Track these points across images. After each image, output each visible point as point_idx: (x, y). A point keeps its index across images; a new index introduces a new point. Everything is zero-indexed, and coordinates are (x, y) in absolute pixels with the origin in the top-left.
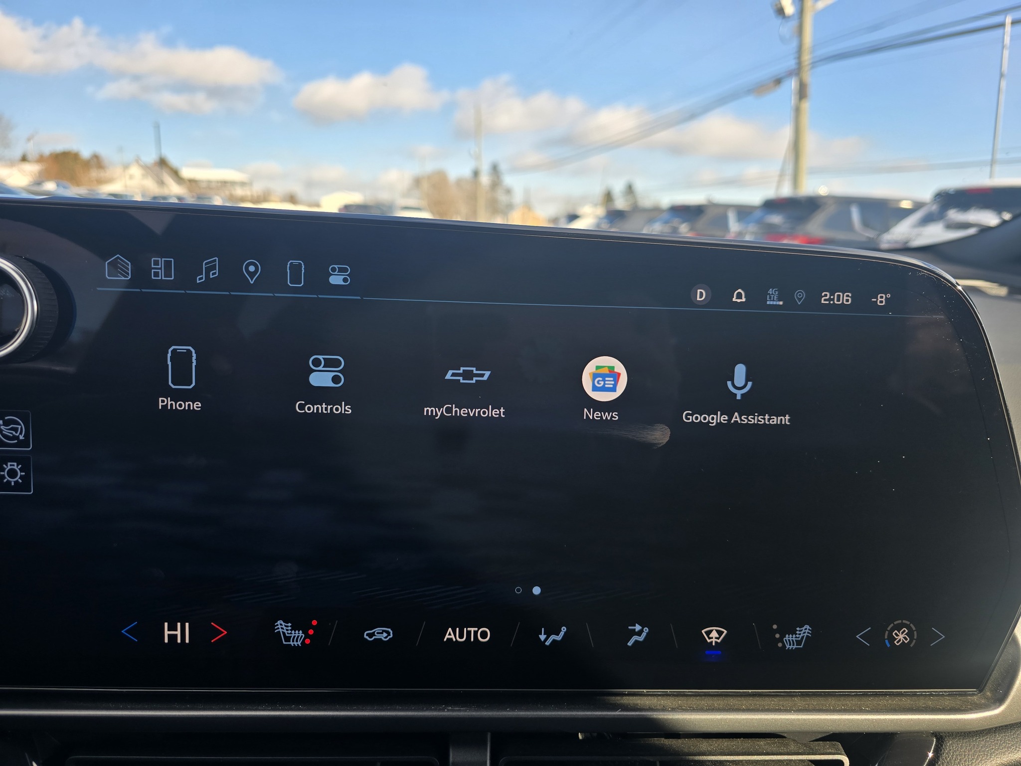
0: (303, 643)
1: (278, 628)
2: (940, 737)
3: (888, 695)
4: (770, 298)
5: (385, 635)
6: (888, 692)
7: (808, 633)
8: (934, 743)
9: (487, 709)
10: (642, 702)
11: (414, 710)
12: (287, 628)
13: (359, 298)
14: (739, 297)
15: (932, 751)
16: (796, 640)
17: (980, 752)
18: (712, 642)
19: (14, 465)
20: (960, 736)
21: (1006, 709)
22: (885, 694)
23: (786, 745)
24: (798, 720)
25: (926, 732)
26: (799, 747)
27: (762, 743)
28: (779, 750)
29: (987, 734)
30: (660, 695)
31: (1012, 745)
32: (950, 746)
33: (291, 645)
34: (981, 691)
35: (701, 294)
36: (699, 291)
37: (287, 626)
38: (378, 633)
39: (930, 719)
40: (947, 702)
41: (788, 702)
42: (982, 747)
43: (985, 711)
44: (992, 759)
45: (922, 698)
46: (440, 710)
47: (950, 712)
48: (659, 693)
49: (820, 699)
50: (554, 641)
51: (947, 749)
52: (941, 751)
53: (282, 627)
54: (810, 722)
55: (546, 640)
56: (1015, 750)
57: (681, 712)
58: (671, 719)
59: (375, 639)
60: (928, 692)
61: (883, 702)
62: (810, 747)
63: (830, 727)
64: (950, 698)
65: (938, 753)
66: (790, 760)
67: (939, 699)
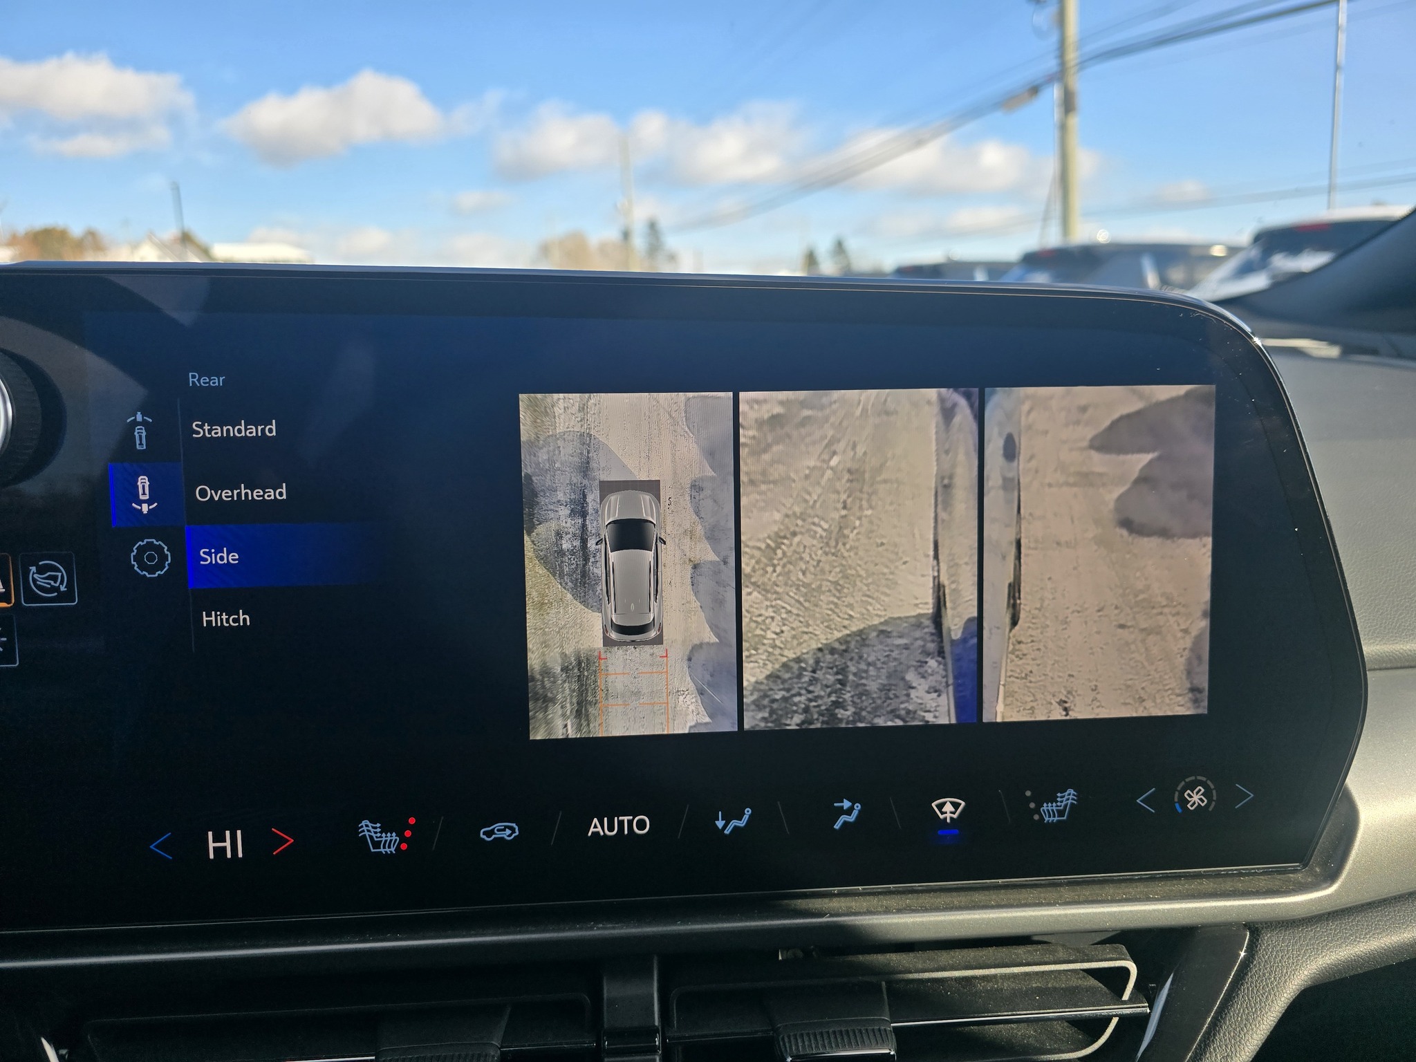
2: (1256, 928)
3: (1182, 877)
6: (1183, 873)
8: (1248, 937)
9: (650, 924)
10: (858, 904)
11: (553, 931)
15: (1245, 948)
17: (1307, 945)
18: (946, 818)
20: (1282, 926)
21: (1340, 887)
22: (1178, 877)
23: (1053, 952)
24: (1066, 915)
25: (1236, 923)
26: (1070, 953)
27: (1020, 952)
28: (1044, 958)
29: (1317, 922)
30: (880, 894)
31: (1351, 935)
32: (1267, 939)
34: (1305, 866)
39: (1239, 905)
40: (1263, 882)
41: (1051, 894)
42: (1310, 939)
43: (1312, 892)
44: (1324, 954)
45: (1228, 879)
46: (587, 929)
47: (1267, 895)
48: (879, 890)
49: (1093, 887)
51: (1264, 944)
52: (1257, 947)
54: (1081, 917)
56: (1355, 941)
57: (908, 913)
60: (1236, 870)
61: (1178, 886)
62: (1083, 952)
63: (1108, 922)
64: (1266, 877)
65: (1253, 950)
66: (1059, 972)
67: (1252, 879)
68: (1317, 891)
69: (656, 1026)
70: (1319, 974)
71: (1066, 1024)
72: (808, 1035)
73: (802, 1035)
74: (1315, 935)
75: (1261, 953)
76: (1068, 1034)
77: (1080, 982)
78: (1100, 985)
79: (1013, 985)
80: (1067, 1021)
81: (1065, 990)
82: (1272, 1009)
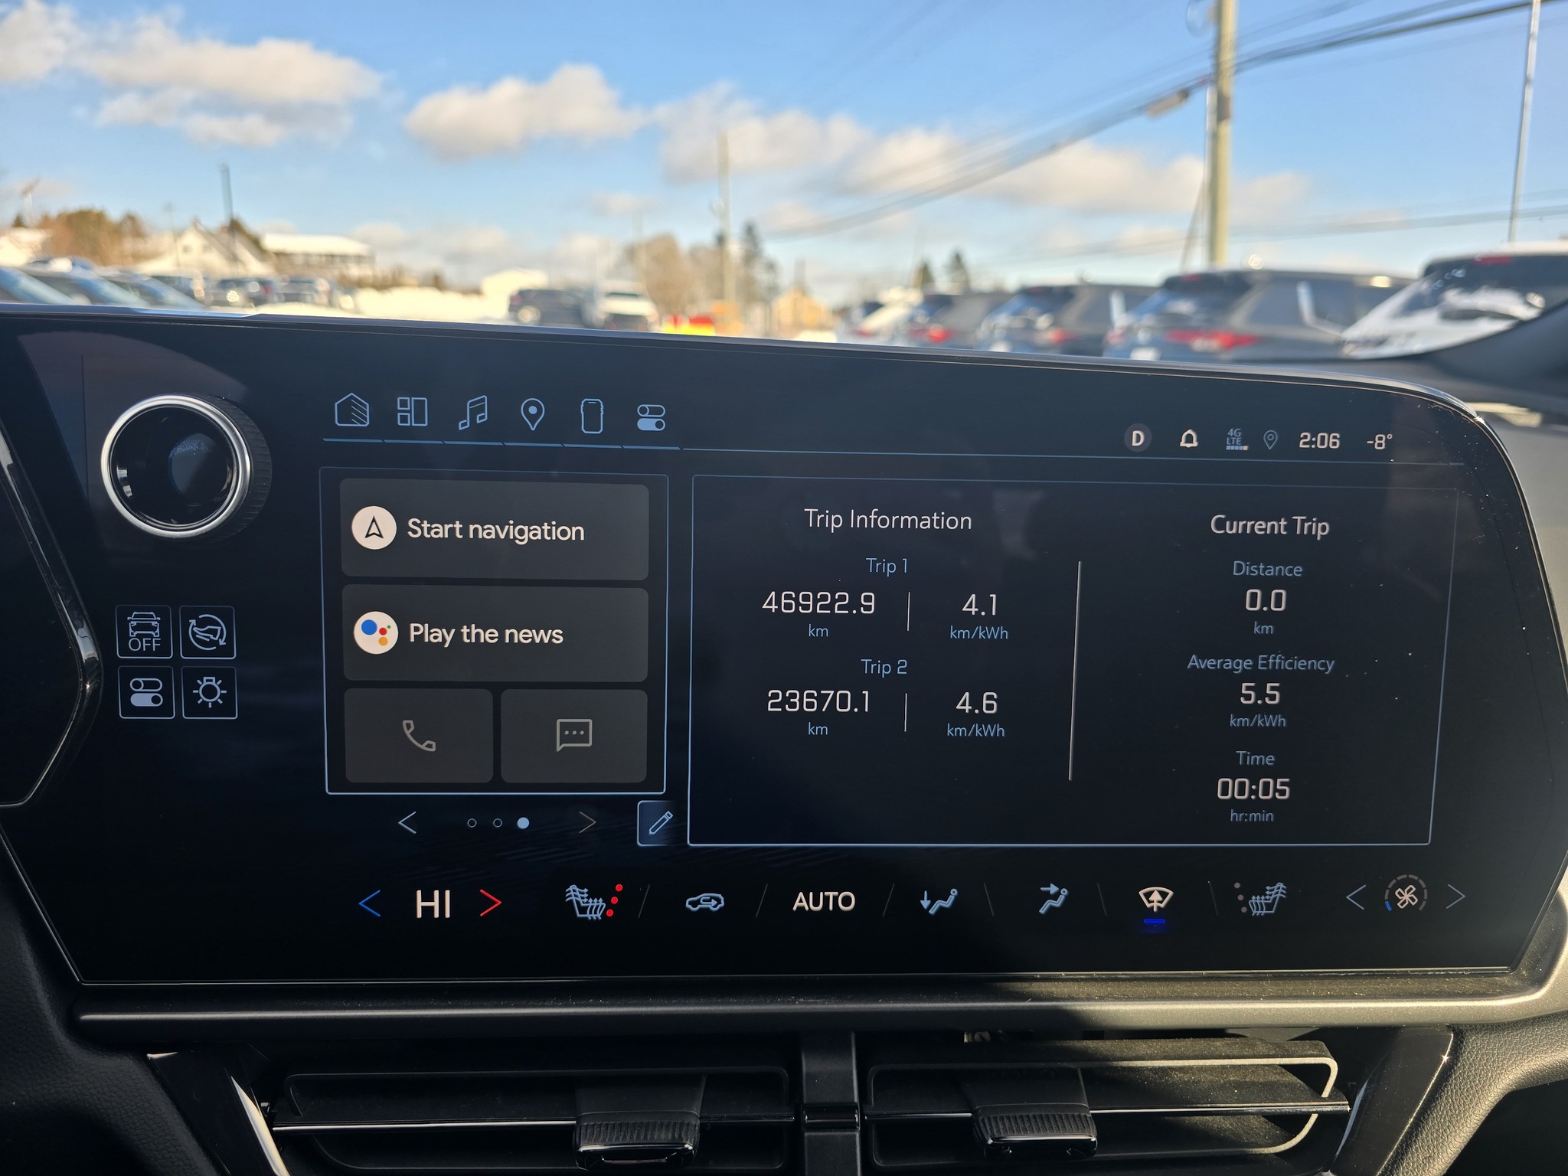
0: (604, 915)
1: (570, 896)
2: (1460, 1031)
3: (1389, 975)
4: (1231, 441)
5: (714, 902)
6: (1390, 971)
7: (1282, 893)
8: (1452, 1039)
9: (851, 1001)
10: (1059, 990)
11: (755, 1003)
12: (582, 895)
13: (678, 448)
14: (1190, 439)
15: (1449, 1050)
16: (1266, 904)
17: (1513, 1050)
18: (1153, 907)
19: (211, 681)
20: (1487, 1029)
21: (1547, 992)
22: (1385, 975)
23: (1252, 1046)
24: (1270, 1010)
25: (1441, 1024)
26: (1270, 1048)
27: (1218, 1043)
28: (1242, 1052)
29: (1522, 1027)
30: (1082, 980)
31: (1557, 1041)
32: (1473, 1042)
33: (587, 918)
34: (1513, 969)
35: (1138, 436)
36: (1135, 433)
37: (583, 893)
38: (704, 901)
39: (1445, 1007)
40: (1469, 984)
41: (1255, 988)
42: (1515, 1044)
43: (1519, 996)
44: (1530, 1059)
45: (1433, 980)
46: (788, 1003)
47: (1473, 997)
48: (1082, 977)
49: (1297, 982)
50: (941, 909)
51: (1469, 1047)
52: (1461, 1049)
53: (576, 894)
54: (1285, 1012)
55: (930, 907)
56: (1561, 1047)
57: (1112, 1001)
58: (1099, 1011)
59: (700, 909)
60: (1443, 971)
61: (1382, 985)
62: (1284, 1047)
63: (1312, 1018)
64: (1472, 979)
65: (1457, 1052)
66: (1257, 1066)
67: (1458, 981)
68: (1525, 995)
69: (855, 1103)
70: (1524, 1079)
71: (1262, 1119)
72: (1008, 1118)
73: (1002, 1118)
74: (1520, 1040)
75: (1465, 1057)
76: (1265, 1128)
77: (1278, 1077)
78: (1298, 1080)
79: (1209, 1078)
80: (1263, 1116)
81: (1264, 1084)
82: (1476, 1112)
